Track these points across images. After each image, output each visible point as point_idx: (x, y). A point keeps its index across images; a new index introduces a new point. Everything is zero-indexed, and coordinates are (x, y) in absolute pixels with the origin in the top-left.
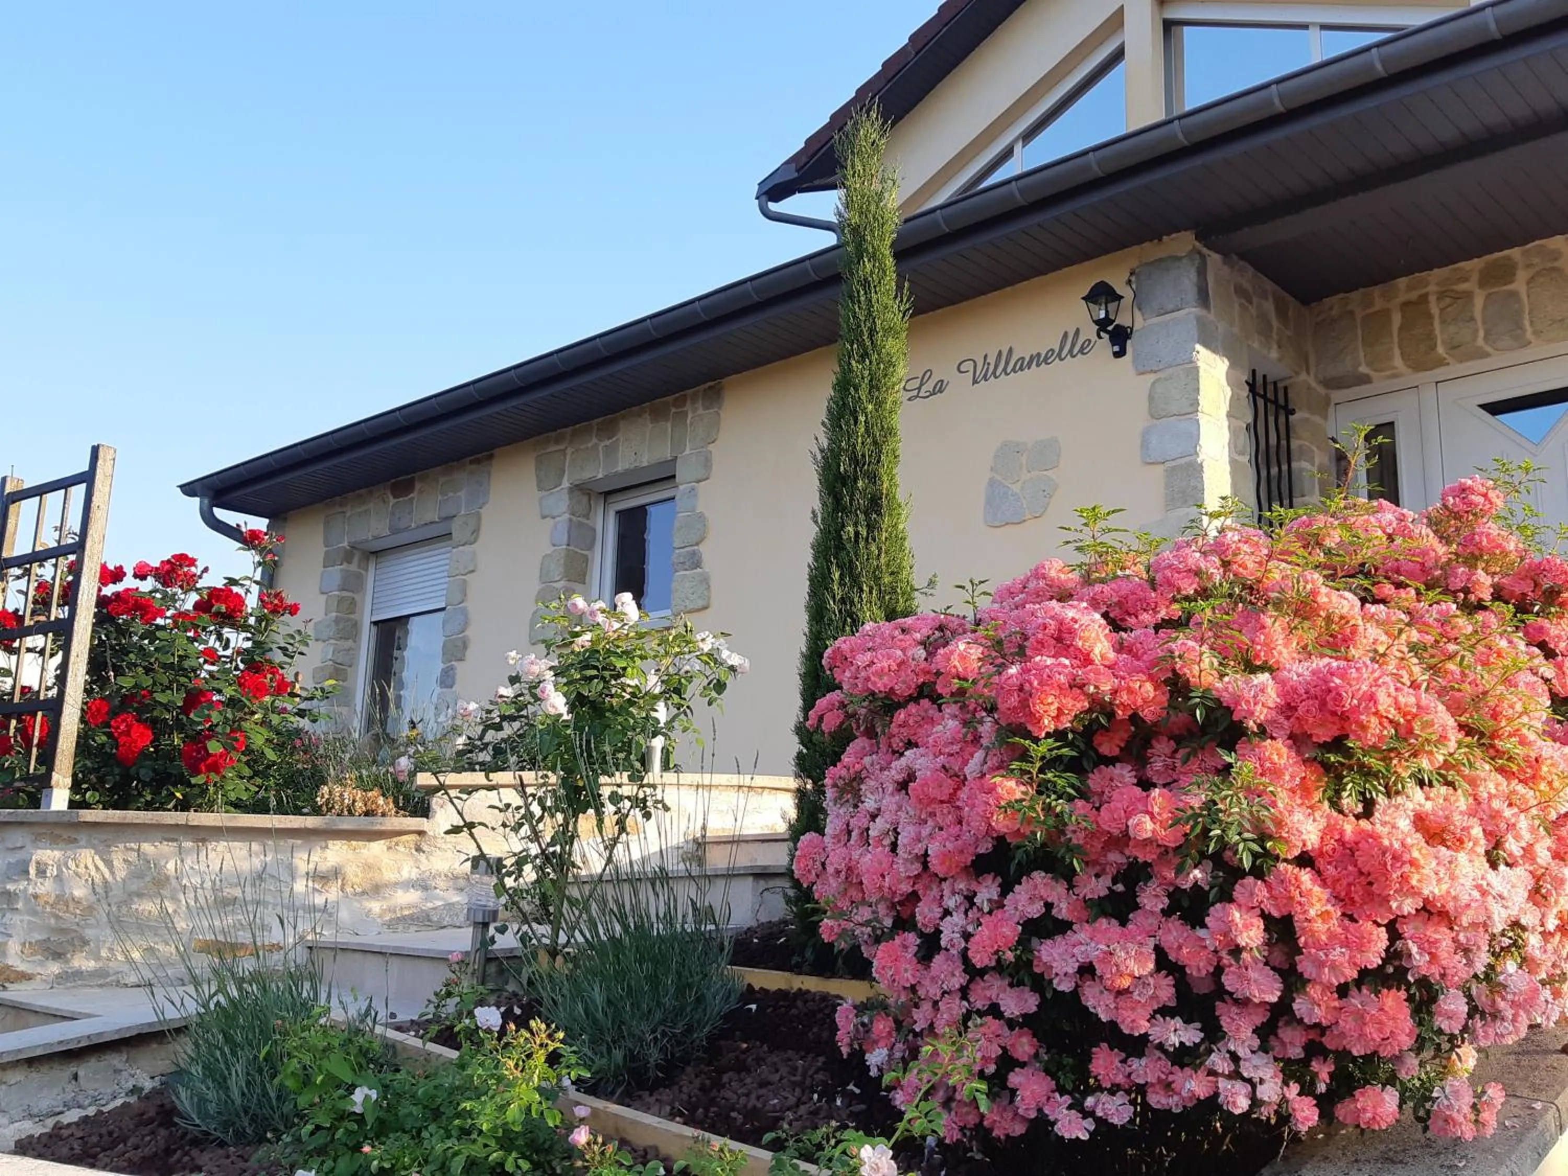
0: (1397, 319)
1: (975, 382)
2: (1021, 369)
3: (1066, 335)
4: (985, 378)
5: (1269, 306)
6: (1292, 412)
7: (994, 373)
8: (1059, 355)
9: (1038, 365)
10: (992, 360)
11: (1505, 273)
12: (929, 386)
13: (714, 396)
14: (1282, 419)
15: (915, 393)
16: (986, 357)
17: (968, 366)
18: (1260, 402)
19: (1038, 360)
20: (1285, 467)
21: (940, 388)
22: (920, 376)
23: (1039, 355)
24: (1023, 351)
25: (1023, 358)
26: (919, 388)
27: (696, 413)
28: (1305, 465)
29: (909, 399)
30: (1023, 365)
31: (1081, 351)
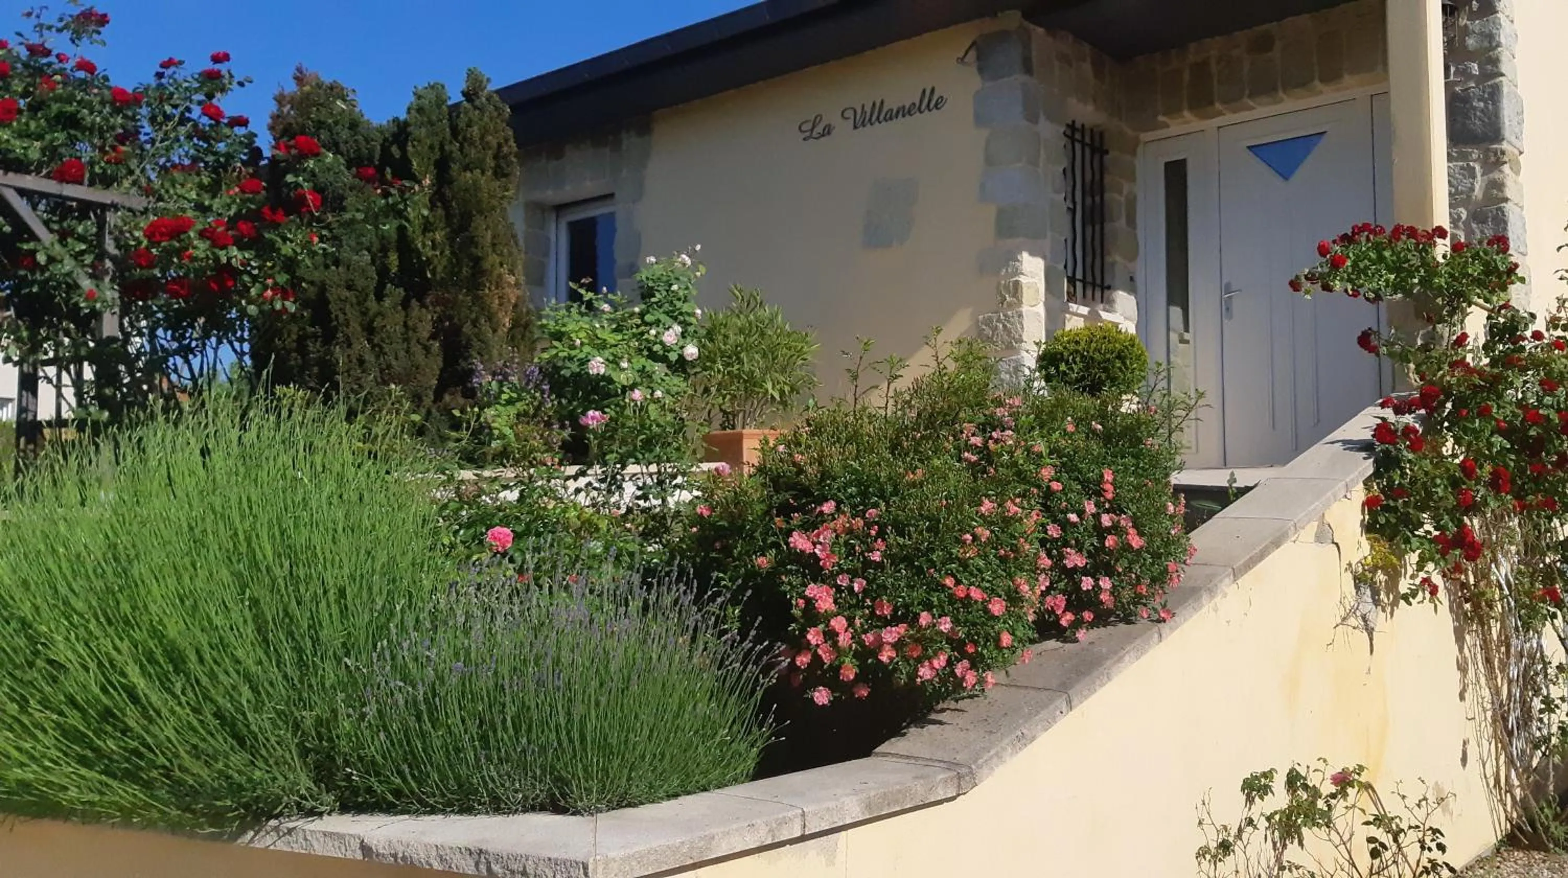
0: (1186, 76)
1: (855, 127)
2: (891, 119)
3: (924, 91)
4: (863, 125)
5: (1087, 67)
6: (1107, 152)
7: (870, 120)
8: (919, 109)
9: (904, 116)
10: (868, 109)
11: (1263, 45)
12: (819, 129)
13: (645, 129)
14: (1097, 157)
15: (808, 134)
16: (863, 106)
17: (850, 114)
18: (1078, 147)
19: (905, 112)
20: (1097, 199)
21: (828, 131)
22: (813, 118)
23: (904, 107)
24: (892, 104)
25: (892, 110)
26: (812, 130)
27: (630, 141)
28: (1116, 196)
29: (804, 139)
30: (891, 116)
31: (936, 106)
